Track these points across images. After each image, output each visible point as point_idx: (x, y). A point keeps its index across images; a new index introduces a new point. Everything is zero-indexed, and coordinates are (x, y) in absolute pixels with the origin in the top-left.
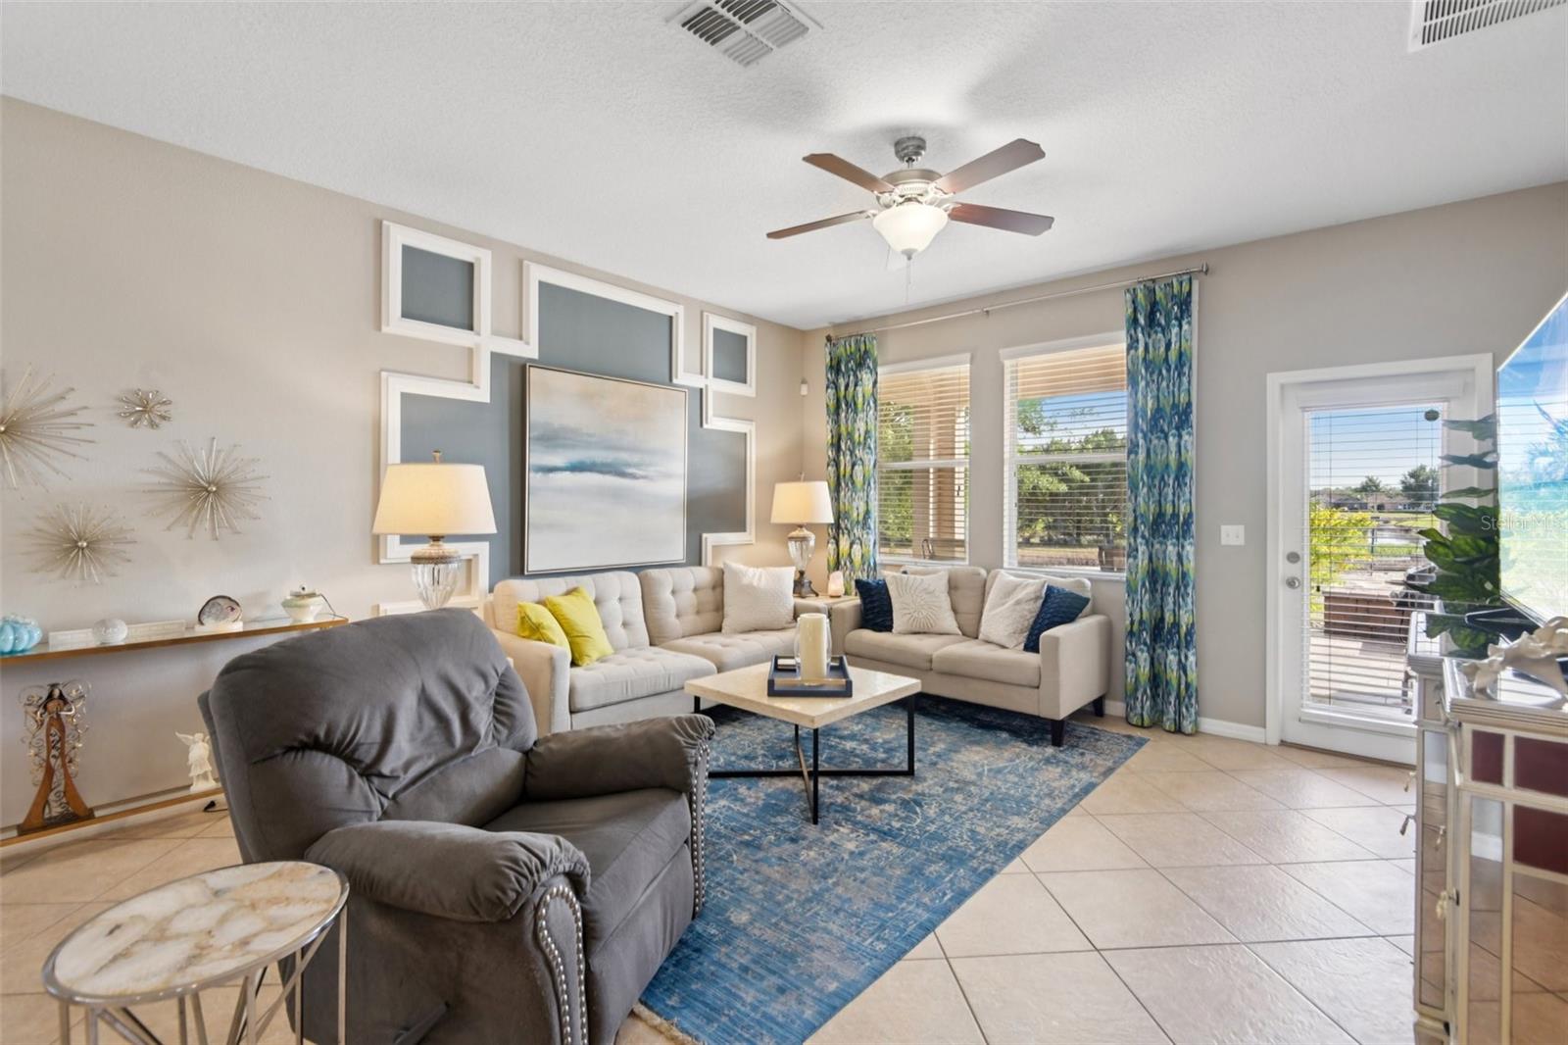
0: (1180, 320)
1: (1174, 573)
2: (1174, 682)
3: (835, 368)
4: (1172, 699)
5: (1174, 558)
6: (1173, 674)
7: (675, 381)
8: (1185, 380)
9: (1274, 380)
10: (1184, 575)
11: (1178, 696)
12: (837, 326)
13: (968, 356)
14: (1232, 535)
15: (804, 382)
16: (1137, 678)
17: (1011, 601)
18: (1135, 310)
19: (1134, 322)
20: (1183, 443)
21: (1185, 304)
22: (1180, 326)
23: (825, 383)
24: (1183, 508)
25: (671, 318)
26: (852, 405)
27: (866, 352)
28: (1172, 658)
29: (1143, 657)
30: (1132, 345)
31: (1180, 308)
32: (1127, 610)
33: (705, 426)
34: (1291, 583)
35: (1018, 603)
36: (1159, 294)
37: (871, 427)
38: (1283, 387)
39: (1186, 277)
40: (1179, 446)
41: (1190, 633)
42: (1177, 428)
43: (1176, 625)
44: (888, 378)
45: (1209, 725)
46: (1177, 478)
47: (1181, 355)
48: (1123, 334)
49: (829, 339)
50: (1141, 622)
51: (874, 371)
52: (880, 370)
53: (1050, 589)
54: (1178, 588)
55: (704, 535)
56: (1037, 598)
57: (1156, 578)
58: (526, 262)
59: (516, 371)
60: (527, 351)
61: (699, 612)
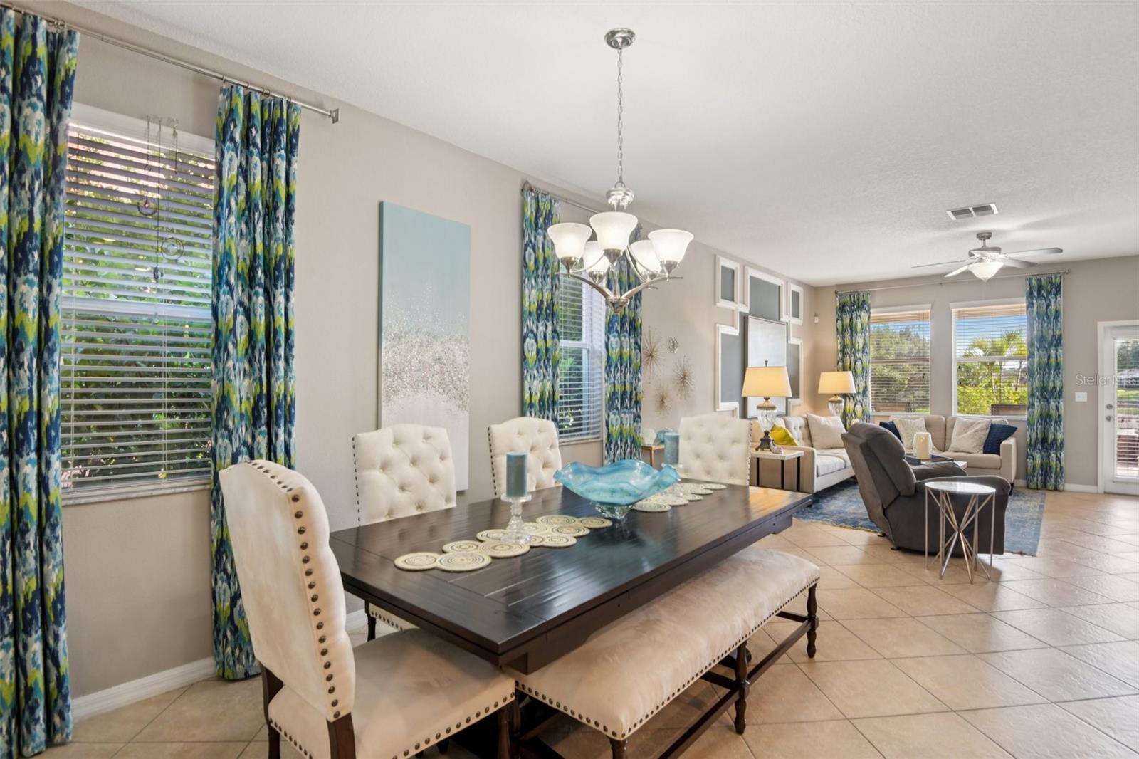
0: (1055, 295)
1: (1054, 415)
2: (1054, 467)
3: (842, 308)
4: (1053, 475)
5: (1054, 408)
6: (1053, 463)
7: (781, 320)
8: (1059, 323)
9: (1101, 325)
10: (1059, 416)
11: (1056, 474)
12: (838, 286)
13: (930, 305)
14: (1081, 397)
15: (816, 315)
16: (1034, 467)
17: (971, 431)
18: (1031, 289)
19: (1030, 294)
20: (1058, 354)
21: (1058, 288)
22: (1055, 298)
23: (835, 317)
24: (1058, 384)
25: (779, 287)
26: (853, 330)
27: (864, 301)
28: (1053, 455)
29: (1038, 456)
30: (1030, 305)
31: (1056, 289)
32: (1028, 434)
33: (789, 342)
34: (1109, 419)
35: (977, 431)
36: (1043, 282)
37: (867, 341)
38: (1105, 328)
39: (1059, 275)
40: (1056, 355)
41: (1062, 443)
42: (1055, 346)
43: (1055, 440)
44: (877, 317)
45: (1069, 487)
46: (1055, 370)
47: (1056, 312)
48: (1024, 299)
49: (836, 293)
50: (1037, 439)
51: (869, 311)
52: (872, 311)
53: (992, 425)
54: (1056, 422)
55: (789, 400)
56: (987, 429)
57: (1045, 419)
58: (746, 267)
59: (744, 320)
60: (746, 310)
61: (803, 439)
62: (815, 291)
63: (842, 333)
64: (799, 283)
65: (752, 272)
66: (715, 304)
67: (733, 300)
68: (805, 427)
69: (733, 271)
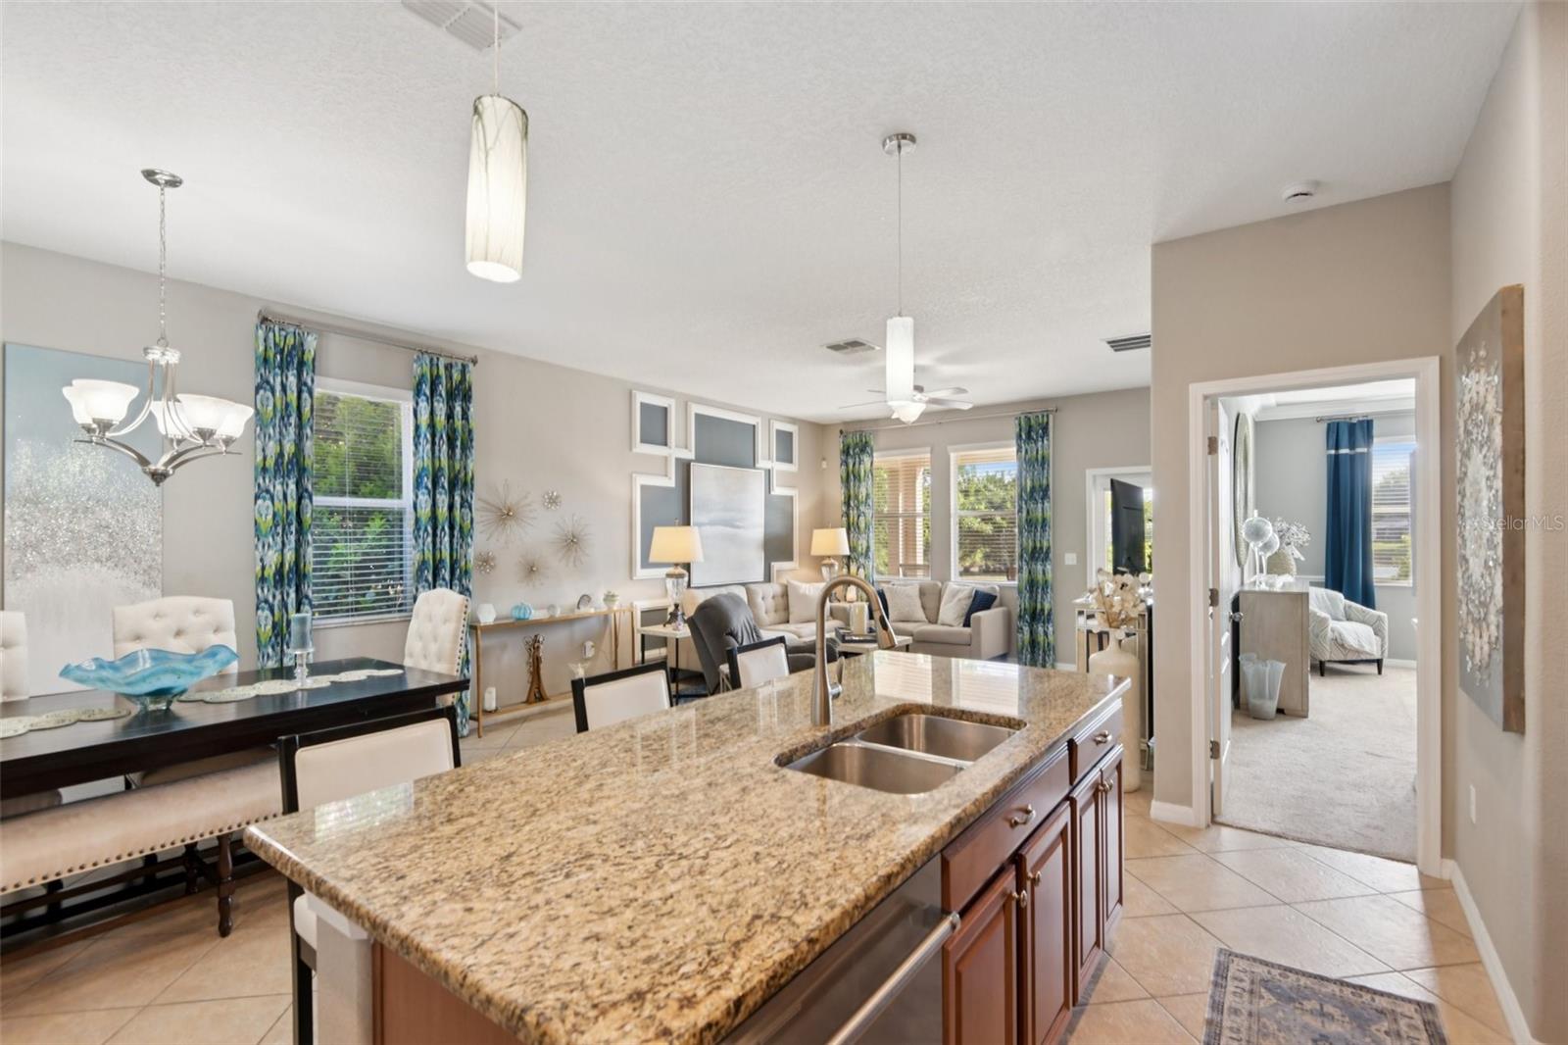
0: (1043, 438)
1: (1041, 582)
2: (1042, 643)
3: (846, 452)
4: (1041, 652)
5: (1041, 572)
6: (1041, 638)
7: (758, 465)
8: (1045, 471)
9: (1089, 473)
10: (1046, 582)
11: (1044, 651)
12: (846, 423)
13: (929, 449)
14: (1070, 559)
15: (824, 459)
16: (1023, 642)
17: (956, 599)
18: (1020, 430)
19: (1020, 436)
20: (1045, 507)
21: (1045, 428)
22: (1043, 441)
23: (839, 462)
24: (1045, 544)
25: (754, 426)
26: (857, 477)
27: (866, 442)
28: (1040, 629)
29: (1026, 629)
30: (1019, 450)
31: (1043, 430)
32: (1018, 603)
33: (771, 493)
35: (960, 600)
36: (1033, 422)
37: (870, 491)
38: (1094, 477)
39: (1045, 414)
40: (1043, 509)
41: (1049, 614)
42: (1042, 499)
43: (1042, 610)
44: (881, 461)
46: (1042, 527)
47: (1043, 458)
48: (1014, 442)
49: (841, 432)
50: (1025, 609)
51: (871, 455)
52: (875, 454)
53: (977, 592)
54: (1043, 589)
55: (773, 564)
56: (969, 597)
57: (1032, 584)
58: (689, 403)
59: (685, 468)
60: (690, 455)
61: (776, 611)
62: (818, 429)
63: (846, 481)
64: (793, 420)
65: (696, 409)
66: (631, 449)
67: (666, 444)
68: (783, 596)
69: (666, 409)
